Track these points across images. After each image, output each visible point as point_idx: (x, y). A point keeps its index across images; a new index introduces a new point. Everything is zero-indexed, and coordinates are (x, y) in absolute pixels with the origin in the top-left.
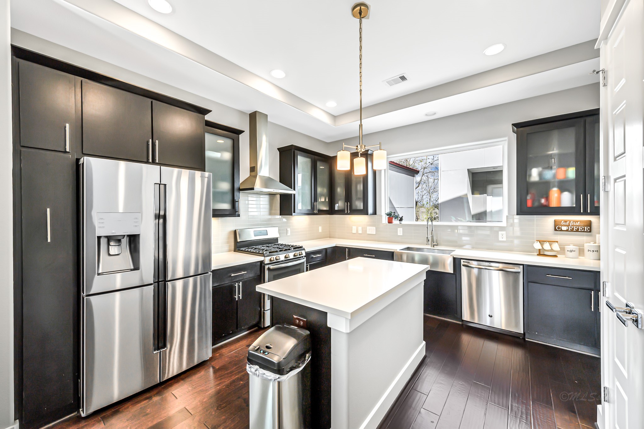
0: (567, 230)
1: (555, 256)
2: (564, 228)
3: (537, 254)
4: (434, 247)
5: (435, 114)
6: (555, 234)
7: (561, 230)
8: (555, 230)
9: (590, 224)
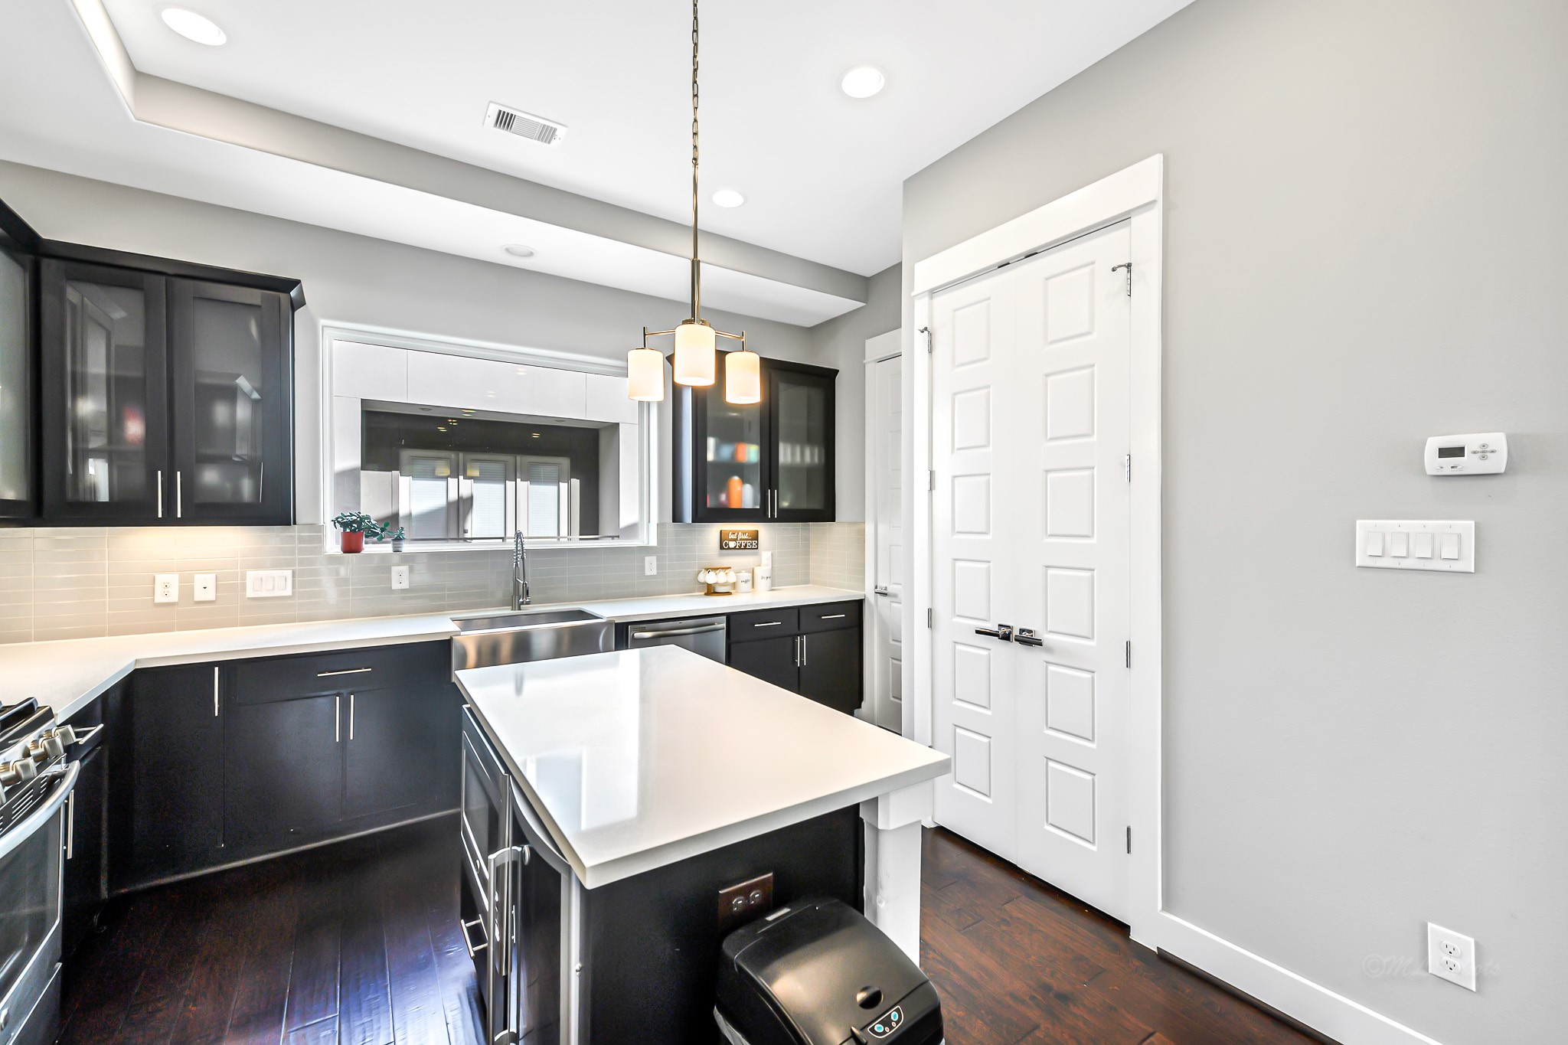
0: (735, 548)
1: (729, 593)
2: (732, 544)
3: (703, 593)
4: (520, 609)
5: (531, 254)
6: (721, 555)
7: (729, 548)
8: (722, 548)
9: (755, 536)
